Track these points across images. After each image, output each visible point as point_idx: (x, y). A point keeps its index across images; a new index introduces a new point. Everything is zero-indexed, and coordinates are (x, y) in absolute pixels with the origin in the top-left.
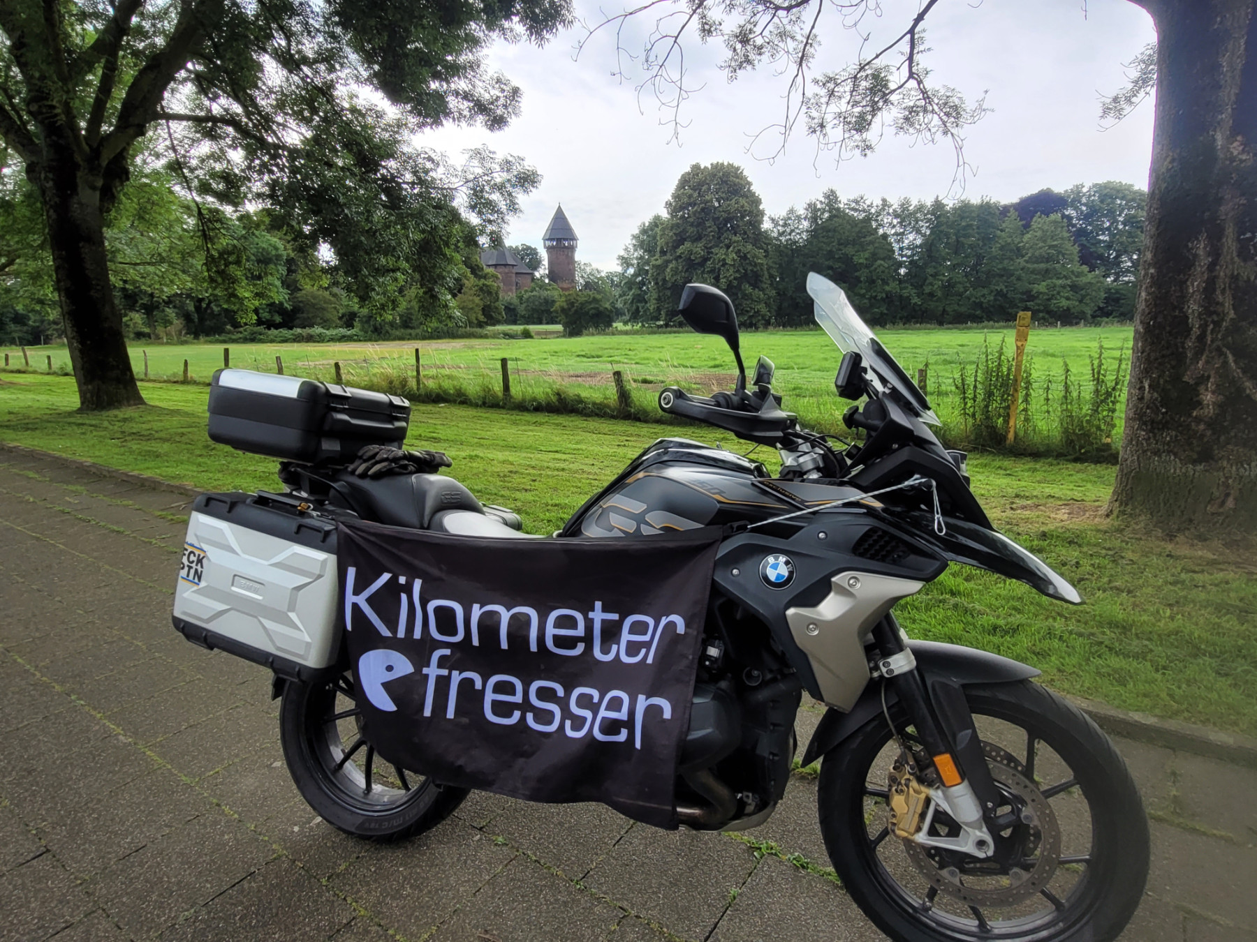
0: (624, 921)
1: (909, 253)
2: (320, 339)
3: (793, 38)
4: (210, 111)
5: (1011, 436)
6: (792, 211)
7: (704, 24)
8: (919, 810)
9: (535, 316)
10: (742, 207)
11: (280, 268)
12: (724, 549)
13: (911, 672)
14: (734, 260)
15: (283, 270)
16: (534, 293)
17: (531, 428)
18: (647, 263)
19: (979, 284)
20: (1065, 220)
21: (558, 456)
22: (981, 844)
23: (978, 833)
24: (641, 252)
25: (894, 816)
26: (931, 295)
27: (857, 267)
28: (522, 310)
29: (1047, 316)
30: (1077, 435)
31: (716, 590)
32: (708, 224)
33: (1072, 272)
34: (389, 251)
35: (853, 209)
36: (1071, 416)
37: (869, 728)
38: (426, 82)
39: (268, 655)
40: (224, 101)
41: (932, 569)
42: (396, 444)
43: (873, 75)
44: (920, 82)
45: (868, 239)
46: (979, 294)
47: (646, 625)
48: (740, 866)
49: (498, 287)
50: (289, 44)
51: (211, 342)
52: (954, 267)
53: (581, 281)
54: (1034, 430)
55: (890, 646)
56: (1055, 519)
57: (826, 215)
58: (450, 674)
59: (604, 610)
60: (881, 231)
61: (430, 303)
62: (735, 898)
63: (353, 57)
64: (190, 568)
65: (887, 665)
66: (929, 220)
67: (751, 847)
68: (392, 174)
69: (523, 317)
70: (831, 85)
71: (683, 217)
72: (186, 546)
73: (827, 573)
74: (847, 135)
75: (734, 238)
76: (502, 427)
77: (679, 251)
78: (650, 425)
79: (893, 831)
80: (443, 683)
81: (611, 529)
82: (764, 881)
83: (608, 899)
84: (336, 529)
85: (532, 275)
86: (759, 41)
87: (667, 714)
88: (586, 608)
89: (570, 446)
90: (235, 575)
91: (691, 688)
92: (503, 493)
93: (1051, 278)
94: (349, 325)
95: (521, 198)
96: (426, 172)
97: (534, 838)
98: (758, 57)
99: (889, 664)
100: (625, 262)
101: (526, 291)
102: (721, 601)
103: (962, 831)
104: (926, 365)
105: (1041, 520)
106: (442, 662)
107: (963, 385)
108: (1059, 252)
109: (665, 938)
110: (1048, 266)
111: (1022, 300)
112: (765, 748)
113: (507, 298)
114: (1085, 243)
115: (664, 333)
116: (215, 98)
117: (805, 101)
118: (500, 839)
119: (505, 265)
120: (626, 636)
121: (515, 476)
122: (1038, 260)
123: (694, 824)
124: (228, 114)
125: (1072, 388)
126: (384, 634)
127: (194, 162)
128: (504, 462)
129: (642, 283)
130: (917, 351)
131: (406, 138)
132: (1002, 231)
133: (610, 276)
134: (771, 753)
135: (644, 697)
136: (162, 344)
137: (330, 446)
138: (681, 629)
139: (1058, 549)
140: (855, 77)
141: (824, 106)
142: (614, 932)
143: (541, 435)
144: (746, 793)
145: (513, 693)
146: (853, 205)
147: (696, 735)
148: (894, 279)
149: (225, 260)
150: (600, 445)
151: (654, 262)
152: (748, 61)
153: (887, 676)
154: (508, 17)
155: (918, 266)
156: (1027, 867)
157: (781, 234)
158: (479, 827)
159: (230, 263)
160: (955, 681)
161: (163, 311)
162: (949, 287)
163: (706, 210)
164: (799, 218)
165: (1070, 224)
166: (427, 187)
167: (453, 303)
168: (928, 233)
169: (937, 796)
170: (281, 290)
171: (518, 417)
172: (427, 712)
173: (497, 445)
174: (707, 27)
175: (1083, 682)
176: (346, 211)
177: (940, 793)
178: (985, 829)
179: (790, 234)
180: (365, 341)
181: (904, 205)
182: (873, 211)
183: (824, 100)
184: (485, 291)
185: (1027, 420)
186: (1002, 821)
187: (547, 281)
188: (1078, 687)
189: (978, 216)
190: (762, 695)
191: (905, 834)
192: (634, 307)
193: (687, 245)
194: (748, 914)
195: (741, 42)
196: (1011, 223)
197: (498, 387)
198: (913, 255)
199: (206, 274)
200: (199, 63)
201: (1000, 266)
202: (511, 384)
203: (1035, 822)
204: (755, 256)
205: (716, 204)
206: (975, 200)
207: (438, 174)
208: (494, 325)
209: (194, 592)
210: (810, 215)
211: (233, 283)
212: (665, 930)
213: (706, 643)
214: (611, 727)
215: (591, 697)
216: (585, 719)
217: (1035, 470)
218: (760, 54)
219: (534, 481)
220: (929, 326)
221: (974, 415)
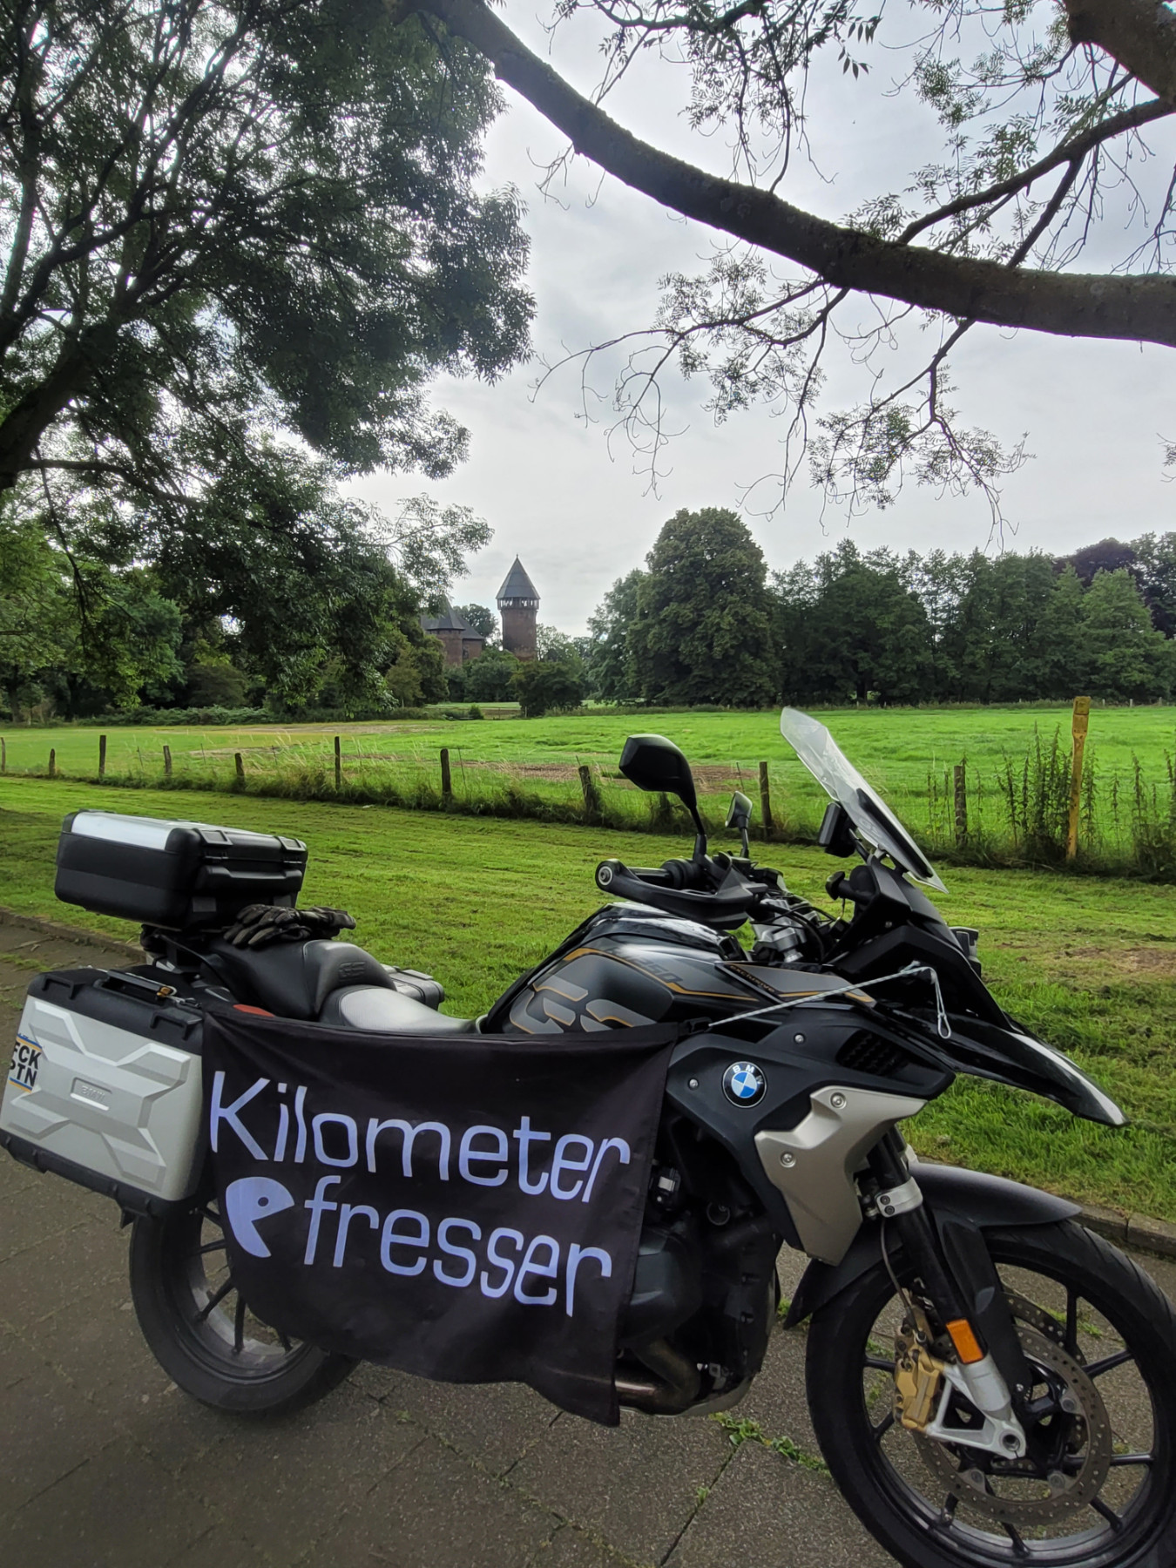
0: (559, 1534)
1: (944, 616)
2: (219, 721)
3: (793, 373)
4: (95, 454)
5: (1072, 849)
6: (800, 565)
7: (686, 357)
8: (931, 1393)
9: (487, 691)
10: (740, 560)
11: (174, 635)
12: (680, 1054)
13: (916, 1210)
14: (730, 624)
15: (177, 637)
16: (485, 664)
17: (476, 837)
18: (625, 627)
19: (1031, 653)
20: (1134, 577)
21: (508, 875)
22: (1009, 1440)
23: (1005, 1426)
24: (617, 615)
25: (900, 1399)
26: (973, 666)
27: (881, 633)
28: (470, 684)
29: (1116, 693)
30: (1153, 848)
31: (669, 1105)
32: (698, 581)
33: (1145, 639)
34: (303, 625)
35: (874, 563)
36: (1146, 826)
37: (867, 1280)
38: (356, 424)
39: (112, 1182)
40: (112, 443)
41: (935, 1084)
42: (288, 898)
43: (888, 416)
44: (944, 426)
45: (894, 599)
46: (1032, 666)
47: (583, 1148)
48: (710, 1455)
49: (441, 657)
50: (193, 377)
51: (85, 725)
52: (999, 633)
53: (544, 648)
54: (1100, 842)
55: (889, 1176)
56: (1121, 969)
57: (842, 570)
58: (339, 1208)
59: (533, 1127)
60: (909, 590)
61: (354, 681)
62: (702, 1501)
63: (269, 393)
64: (22, 1067)
65: (885, 1200)
66: (967, 577)
67: (726, 1428)
68: (312, 529)
69: (471, 692)
70: (840, 427)
71: (667, 572)
72: (18, 1040)
73: (804, 1087)
74: (859, 485)
75: (730, 598)
76: (440, 836)
77: (663, 614)
78: (625, 834)
79: (899, 1420)
80: (330, 1220)
81: (544, 1019)
82: (741, 1477)
83: (539, 1502)
84: (202, 1022)
85: (483, 641)
86: (752, 377)
87: (606, 1271)
88: (510, 1125)
89: (524, 861)
90: (76, 1079)
91: (637, 1236)
92: (434, 929)
93: (1118, 646)
94: (257, 703)
95: (467, 555)
96: (353, 525)
97: (449, 1413)
98: (752, 395)
99: (888, 1199)
100: (597, 626)
101: (476, 661)
102: (675, 1120)
103: (986, 1423)
104: (964, 761)
105: (1104, 970)
106: (330, 1193)
107: (1011, 786)
108: (1128, 616)
109: (610, 1558)
110: (1116, 631)
111: (1084, 673)
112: (737, 1306)
113: (452, 670)
114: (1159, 603)
115: (646, 713)
116: (102, 439)
117: (808, 445)
118: (405, 1415)
119: (450, 630)
120: (559, 1162)
121: (452, 905)
122: (1105, 624)
123: (644, 1405)
124: (116, 458)
125: (1144, 791)
126: (257, 1158)
127: (73, 514)
128: (439, 885)
129: (619, 652)
130: (956, 736)
131: (330, 484)
132: (1056, 589)
133: (579, 643)
134: (744, 1314)
135: (578, 1246)
136: (26, 727)
137: (204, 907)
138: (625, 1157)
139: (1124, 1010)
140: (867, 421)
141: (831, 452)
142: (545, 1549)
143: (489, 846)
144: (713, 1365)
145: (418, 1234)
146: (875, 558)
147: (641, 1298)
148: (927, 648)
149: (105, 631)
150: (561, 860)
151: (632, 627)
152: (739, 400)
153: (886, 1215)
154: (454, 351)
155: (955, 632)
156: (1070, 1470)
157: (787, 593)
158: (378, 1397)
159: (112, 635)
160: (972, 1223)
161: (29, 687)
162: (994, 657)
163: (697, 565)
164: (808, 573)
165: (1140, 581)
166: (352, 544)
167: (382, 682)
168: (967, 592)
169: (953, 1373)
170: (175, 661)
171: (461, 823)
172: (309, 1259)
173: (434, 860)
174: (690, 361)
175: (1155, 1195)
176: (253, 577)
177: (956, 1370)
178: (1014, 1420)
179: (798, 593)
180: (276, 723)
181: (937, 558)
182: (899, 565)
183: (831, 444)
184: (425, 661)
185: (1091, 830)
186: (1036, 1408)
187: (501, 649)
188: (1148, 1202)
189: (1027, 571)
190: (729, 1240)
191: (914, 1425)
192: (609, 681)
193: (673, 606)
194: (718, 1525)
195: (730, 377)
196: (1069, 580)
197: (436, 786)
198: (949, 618)
199: (81, 648)
200: (84, 400)
201: (1056, 632)
202: (452, 779)
203: (1079, 1410)
204: (756, 619)
205: (708, 557)
206: (1023, 552)
207: (367, 528)
208: (435, 703)
209: (24, 1098)
210: (822, 570)
211: (114, 659)
212: (611, 1547)
213: (657, 1173)
214: (537, 1285)
215: (513, 1242)
216: (505, 1272)
217: (1102, 894)
218: (754, 391)
219: (475, 912)
220: (971, 704)
221: (1024, 823)
